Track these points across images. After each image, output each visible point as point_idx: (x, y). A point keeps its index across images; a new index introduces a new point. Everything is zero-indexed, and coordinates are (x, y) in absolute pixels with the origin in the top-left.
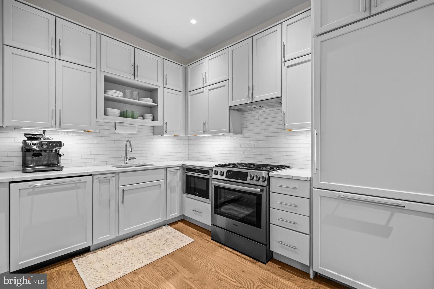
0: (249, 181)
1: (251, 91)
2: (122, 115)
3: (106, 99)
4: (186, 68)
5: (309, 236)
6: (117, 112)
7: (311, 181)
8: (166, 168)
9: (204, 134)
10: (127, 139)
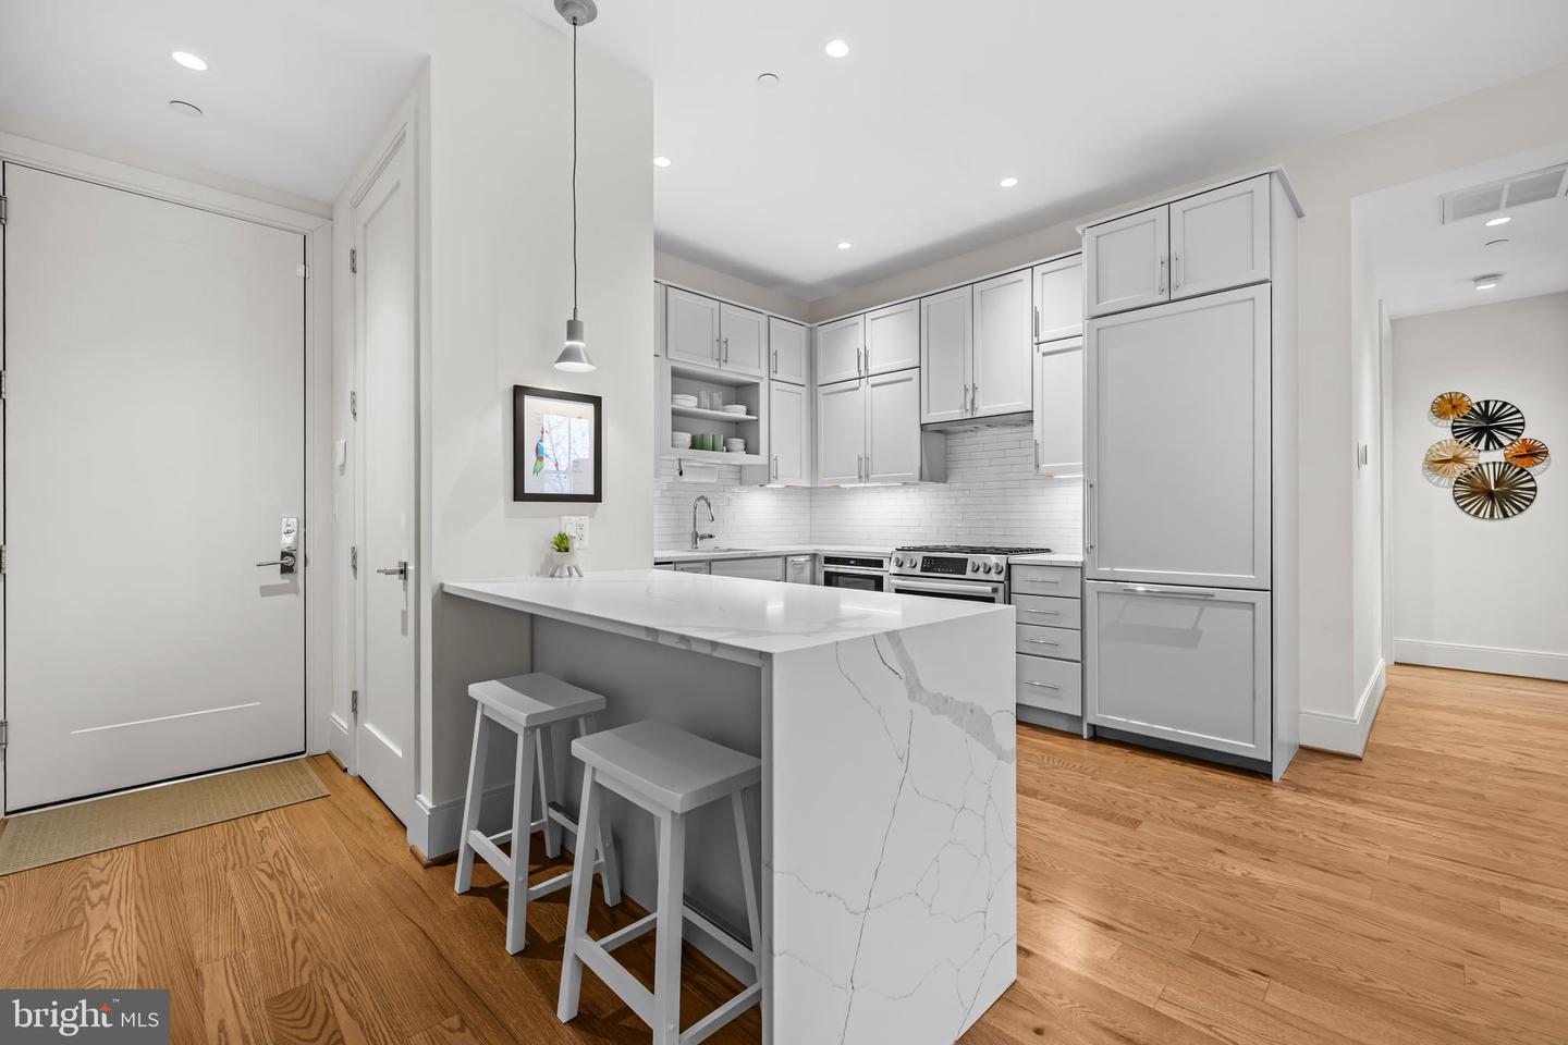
0: (969, 574)
1: (970, 397)
2: (696, 444)
3: (675, 413)
4: (811, 329)
5: (1079, 664)
6: (686, 438)
7: (1082, 568)
8: (783, 558)
9: (861, 482)
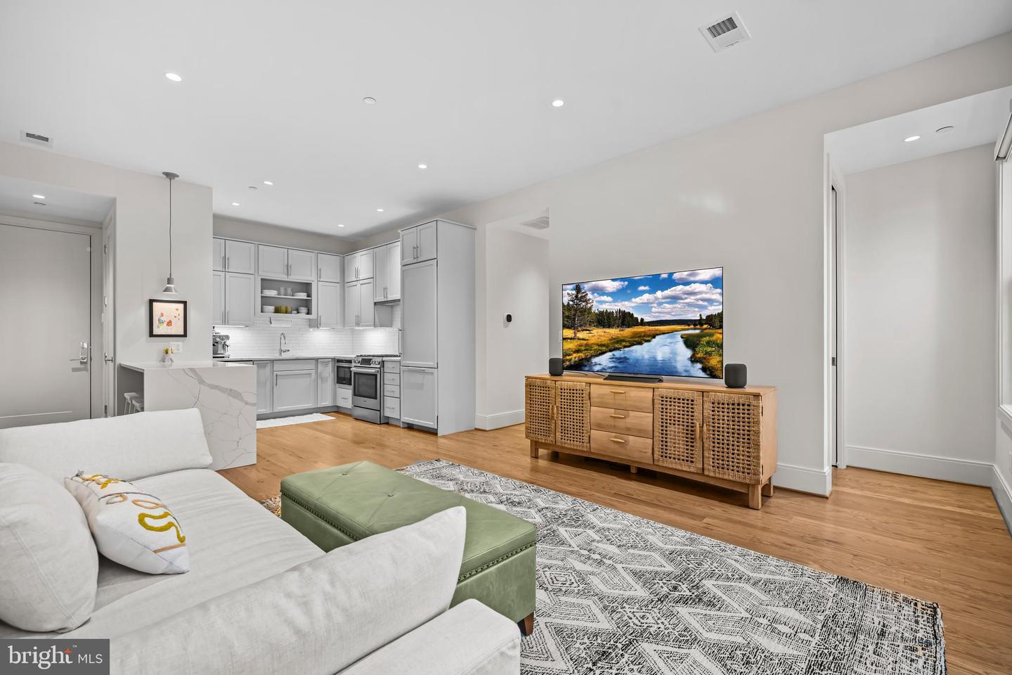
0: (372, 365)
1: (386, 292)
3: (263, 298)
4: (343, 258)
5: (399, 399)
6: (272, 308)
7: (400, 362)
8: (317, 360)
10: (281, 332)
